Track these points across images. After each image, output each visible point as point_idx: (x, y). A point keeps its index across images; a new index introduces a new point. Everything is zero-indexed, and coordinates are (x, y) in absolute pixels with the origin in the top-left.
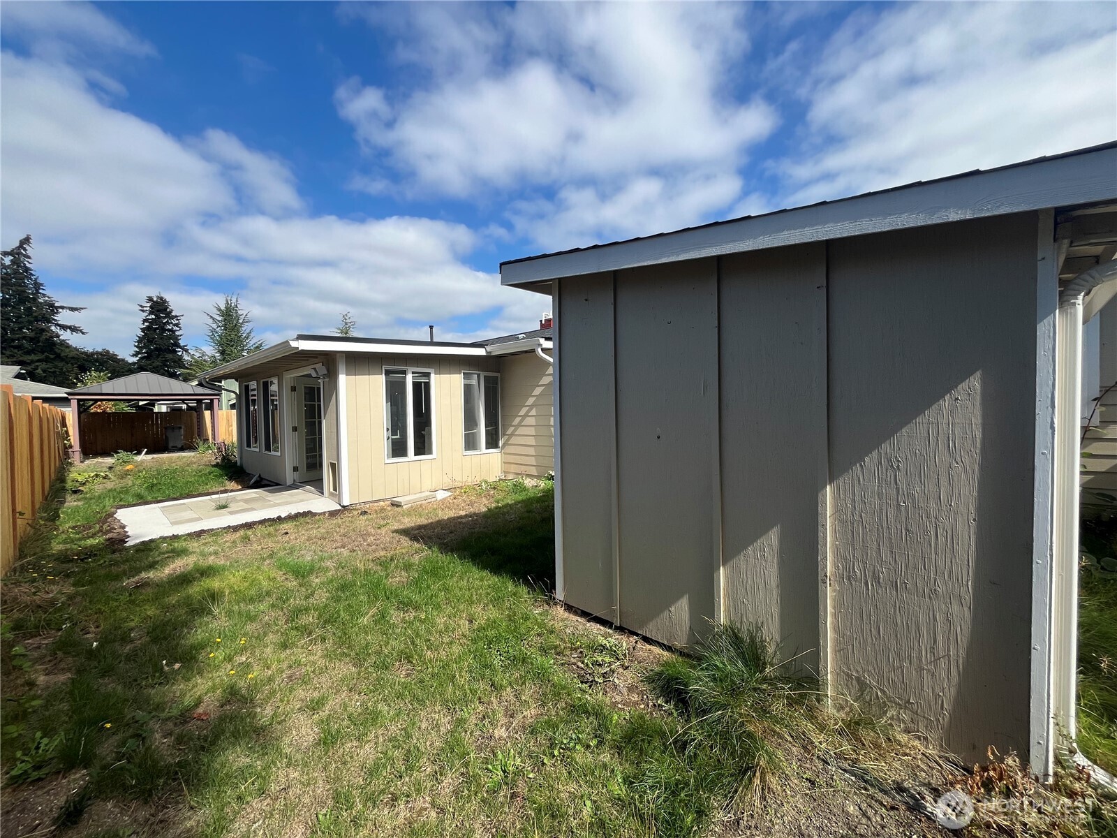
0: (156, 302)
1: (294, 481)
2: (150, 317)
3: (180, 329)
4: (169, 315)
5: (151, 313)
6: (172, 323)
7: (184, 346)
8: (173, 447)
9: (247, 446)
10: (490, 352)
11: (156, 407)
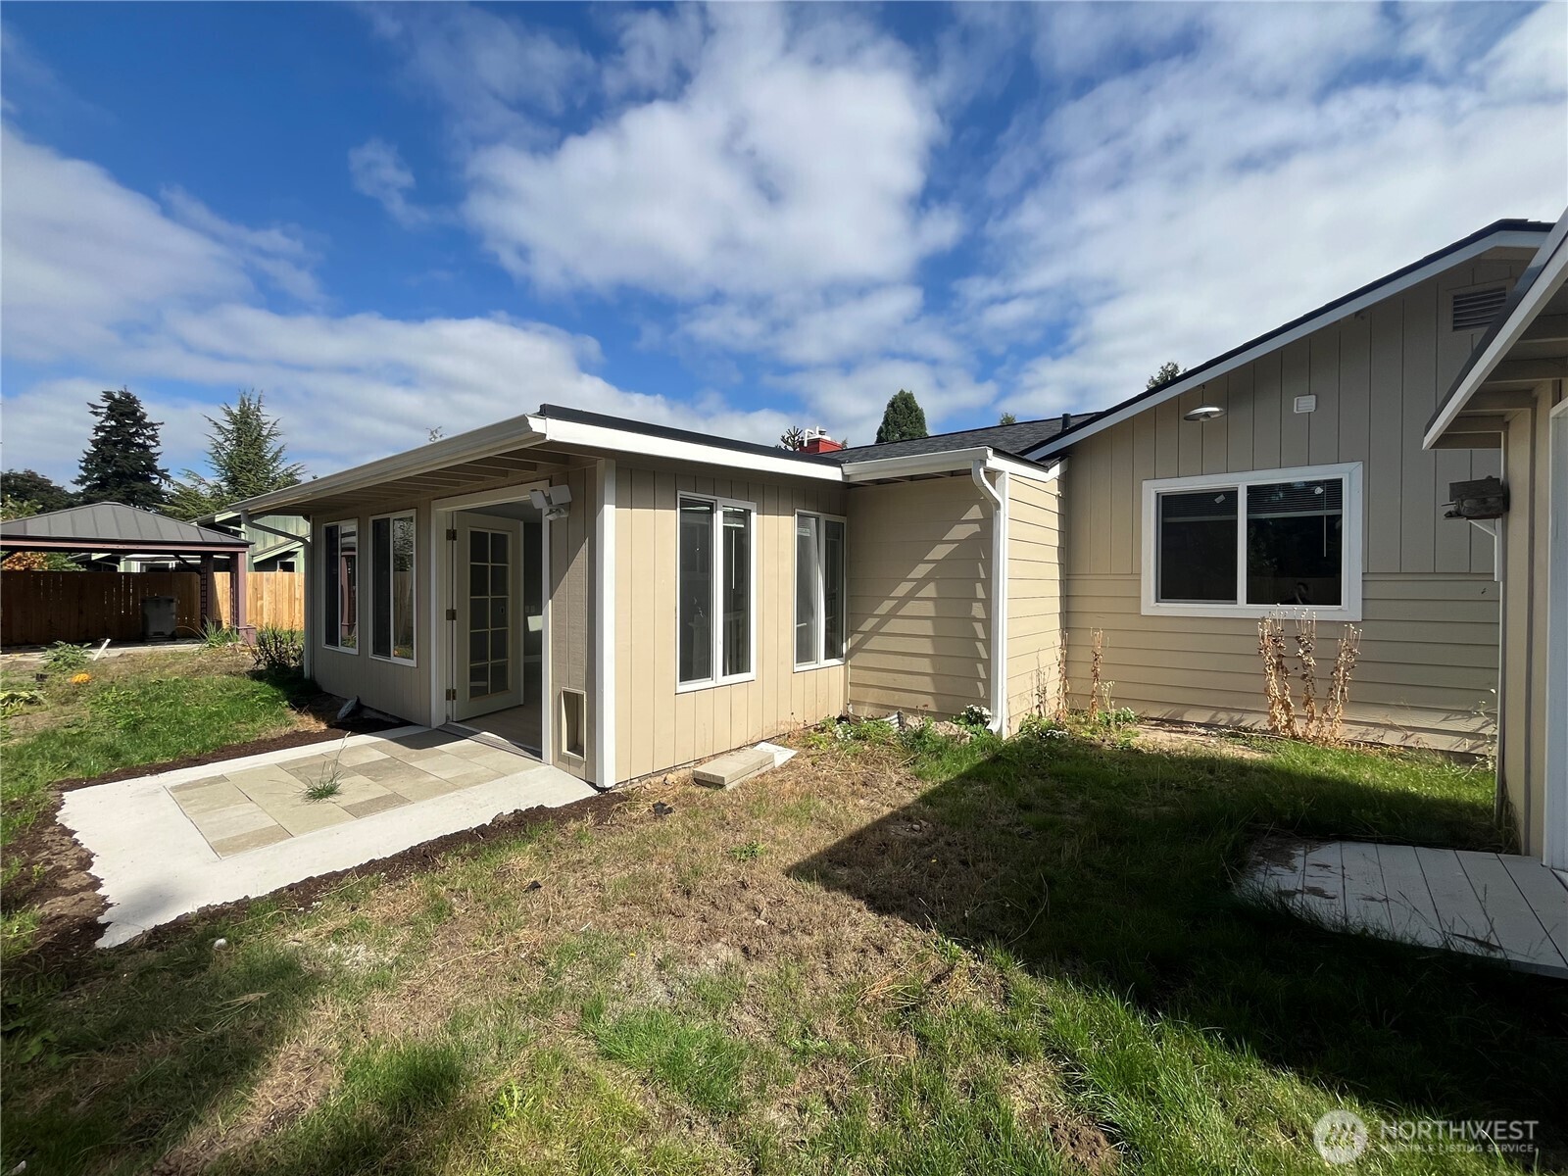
0: (119, 401)
1: (447, 717)
2: (108, 424)
3: (158, 444)
4: (139, 421)
5: (107, 419)
6: (144, 434)
7: (163, 471)
8: (156, 634)
9: (328, 642)
10: (848, 476)
11: (122, 563)
